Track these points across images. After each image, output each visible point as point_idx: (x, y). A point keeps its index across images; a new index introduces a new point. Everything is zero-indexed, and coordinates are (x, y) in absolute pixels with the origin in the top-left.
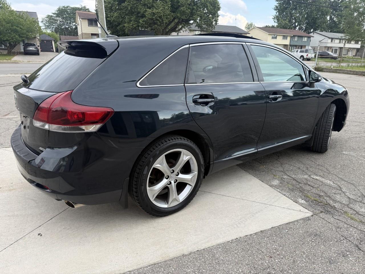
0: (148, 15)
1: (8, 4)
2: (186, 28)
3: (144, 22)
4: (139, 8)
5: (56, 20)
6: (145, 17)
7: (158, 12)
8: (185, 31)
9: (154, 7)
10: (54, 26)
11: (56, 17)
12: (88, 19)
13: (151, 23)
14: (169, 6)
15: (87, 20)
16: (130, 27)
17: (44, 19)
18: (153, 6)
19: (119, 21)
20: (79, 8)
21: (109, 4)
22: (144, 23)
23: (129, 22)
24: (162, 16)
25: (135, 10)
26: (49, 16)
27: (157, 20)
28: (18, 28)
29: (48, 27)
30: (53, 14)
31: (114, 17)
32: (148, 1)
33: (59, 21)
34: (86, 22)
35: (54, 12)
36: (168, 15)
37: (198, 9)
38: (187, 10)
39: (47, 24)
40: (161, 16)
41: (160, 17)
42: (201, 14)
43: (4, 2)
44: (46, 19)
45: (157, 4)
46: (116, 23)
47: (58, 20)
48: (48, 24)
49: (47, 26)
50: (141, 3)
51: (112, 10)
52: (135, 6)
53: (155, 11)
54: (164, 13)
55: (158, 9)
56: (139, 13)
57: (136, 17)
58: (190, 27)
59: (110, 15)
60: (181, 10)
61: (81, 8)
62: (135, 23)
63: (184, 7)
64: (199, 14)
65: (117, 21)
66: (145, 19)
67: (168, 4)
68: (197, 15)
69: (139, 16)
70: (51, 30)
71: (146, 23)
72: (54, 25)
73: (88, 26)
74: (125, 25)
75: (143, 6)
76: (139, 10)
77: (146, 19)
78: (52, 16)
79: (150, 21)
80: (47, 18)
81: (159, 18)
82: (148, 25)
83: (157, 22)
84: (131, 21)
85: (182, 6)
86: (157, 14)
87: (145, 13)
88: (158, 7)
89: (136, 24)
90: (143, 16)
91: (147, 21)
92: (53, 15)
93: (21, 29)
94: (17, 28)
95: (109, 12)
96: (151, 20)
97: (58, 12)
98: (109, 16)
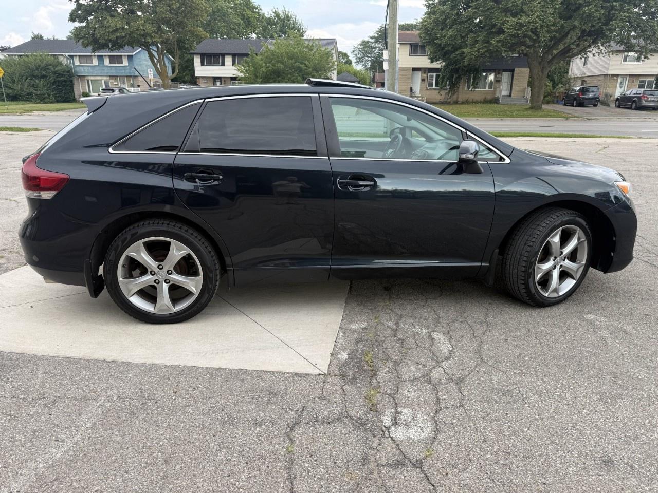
0: (509, 29)
1: (304, 30)
2: (601, 48)
3: (499, 42)
4: (495, 17)
5: (373, 48)
6: (503, 32)
7: (531, 21)
8: (597, 55)
9: (523, 13)
10: (369, 57)
11: (376, 42)
12: (410, 44)
13: (513, 43)
14: (557, 6)
15: (409, 46)
16: (474, 53)
17: (356, 47)
18: (522, 11)
19: (456, 43)
20: (413, 25)
21: (442, 16)
22: (500, 44)
23: (473, 45)
24: (539, 27)
25: (486, 22)
26: (364, 42)
27: (525, 36)
28: (303, 66)
29: (359, 60)
30: (371, 38)
31: (446, 38)
32: (513, 2)
33: (378, 49)
34: (407, 49)
35: (372, 35)
36: (553, 25)
37: (625, 7)
38: (597, 11)
39: (359, 56)
40: (536, 28)
41: (534, 31)
42: (630, 17)
43: (299, 27)
44: (359, 47)
45: (531, 7)
46: (450, 48)
47: (376, 48)
48: (361, 55)
49: (360, 58)
50: (499, 7)
51: (446, 25)
52: (488, 13)
53: (524, 19)
54: (543, 22)
55: (532, 16)
56: (494, 26)
57: (487, 34)
58: (609, 46)
59: (441, 35)
60: (584, 13)
61: (415, 23)
62: (484, 45)
63: (591, 7)
64: (625, 16)
65: (452, 44)
66: (502, 37)
67: (556, 4)
68: (620, 20)
69: (492, 33)
70: (363, 65)
71: (505, 44)
72: (369, 55)
73: (410, 55)
74: (465, 50)
75: (504, 11)
76: (493, 20)
77: (504, 37)
78: (368, 42)
79: (512, 40)
80: (361, 45)
81: (532, 32)
82: (507, 48)
83: (526, 41)
84: (476, 42)
85: (588, 4)
86: (526, 26)
87: (504, 25)
88: (532, 12)
89: (485, 47)
90: (501, 31)
91: (506, 40)
92: (370, 40)
93: (307, 66)
94: (301, 65)
95: (440, 30)
96: (515, 37)
97: (378, 34)
98: (439, 35)
